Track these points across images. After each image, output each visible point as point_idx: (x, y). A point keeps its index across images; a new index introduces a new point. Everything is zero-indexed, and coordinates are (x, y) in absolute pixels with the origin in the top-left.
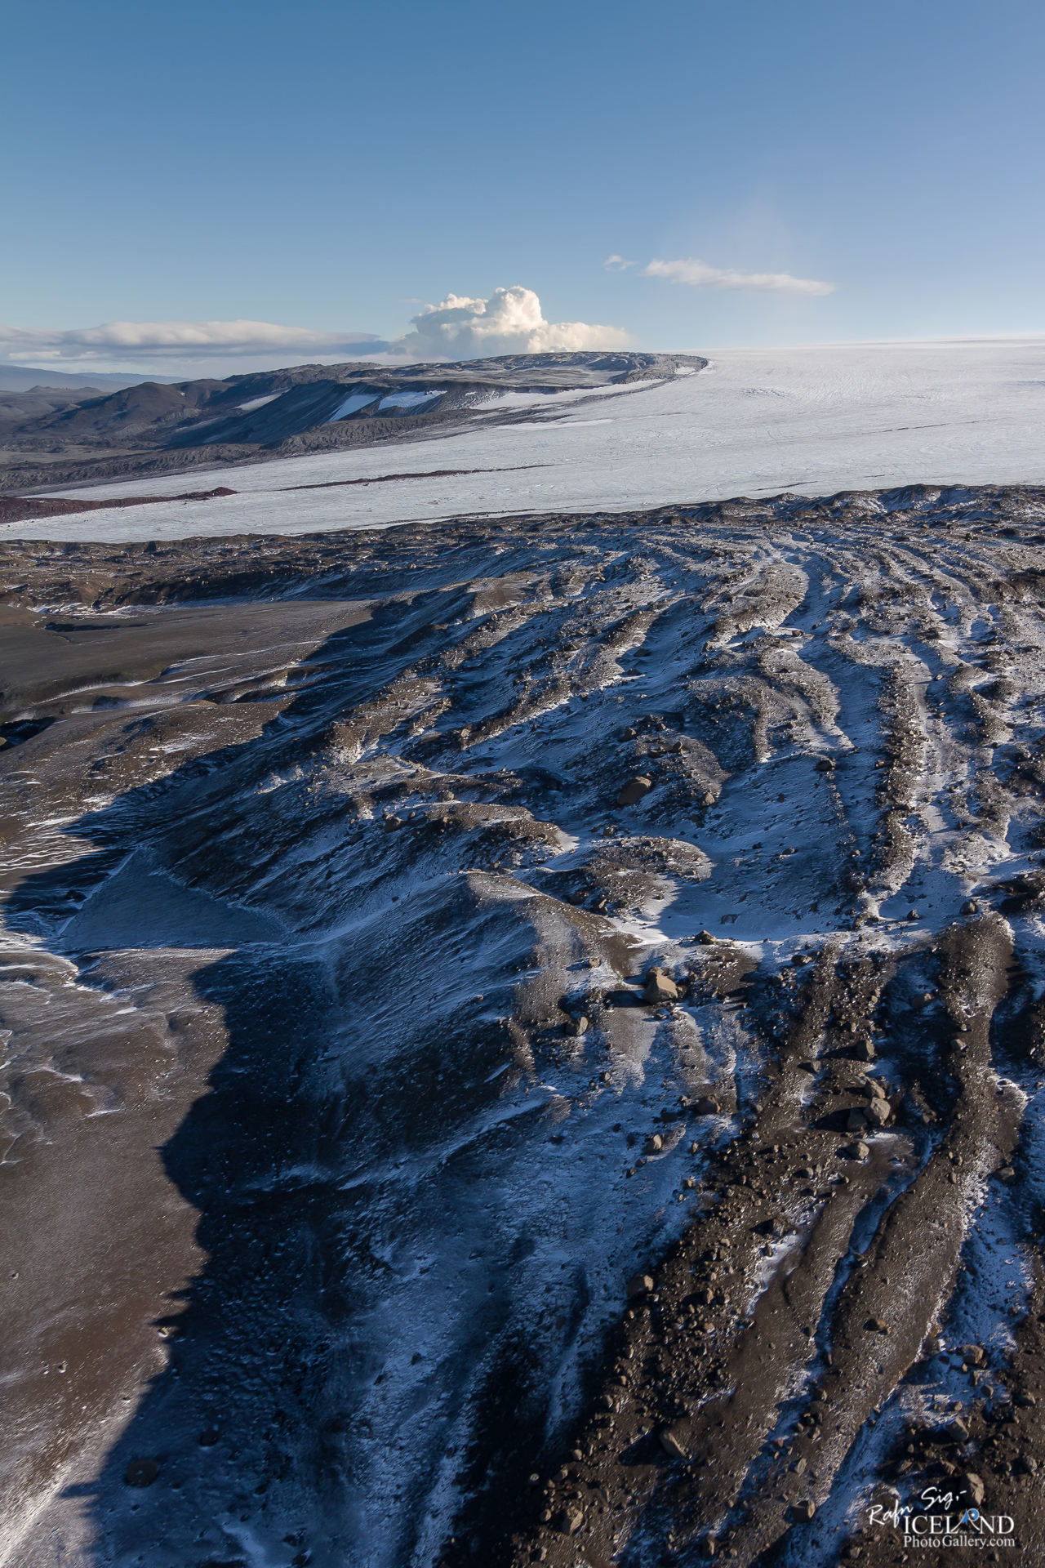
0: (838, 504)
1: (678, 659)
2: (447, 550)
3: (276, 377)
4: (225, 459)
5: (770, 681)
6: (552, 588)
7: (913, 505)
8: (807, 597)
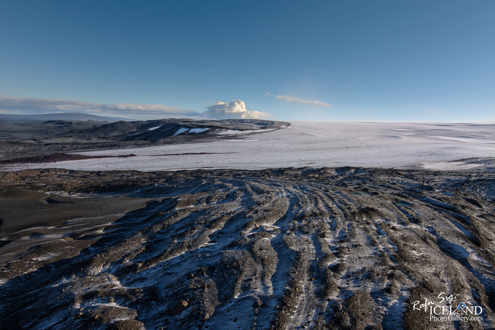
0: (322, 171)
1: (231, 237)
2: (188, 181)
3: (161, 121)
4: (138, 145)
5: (254, 255)
6: (206, 201)
7: (346, 173)
8: (287, 213)
